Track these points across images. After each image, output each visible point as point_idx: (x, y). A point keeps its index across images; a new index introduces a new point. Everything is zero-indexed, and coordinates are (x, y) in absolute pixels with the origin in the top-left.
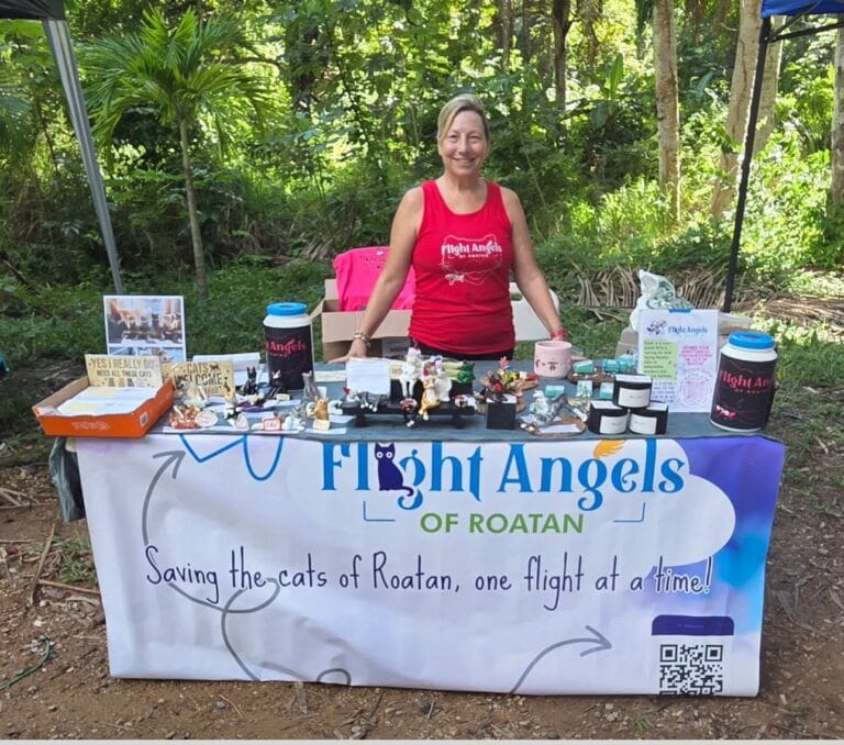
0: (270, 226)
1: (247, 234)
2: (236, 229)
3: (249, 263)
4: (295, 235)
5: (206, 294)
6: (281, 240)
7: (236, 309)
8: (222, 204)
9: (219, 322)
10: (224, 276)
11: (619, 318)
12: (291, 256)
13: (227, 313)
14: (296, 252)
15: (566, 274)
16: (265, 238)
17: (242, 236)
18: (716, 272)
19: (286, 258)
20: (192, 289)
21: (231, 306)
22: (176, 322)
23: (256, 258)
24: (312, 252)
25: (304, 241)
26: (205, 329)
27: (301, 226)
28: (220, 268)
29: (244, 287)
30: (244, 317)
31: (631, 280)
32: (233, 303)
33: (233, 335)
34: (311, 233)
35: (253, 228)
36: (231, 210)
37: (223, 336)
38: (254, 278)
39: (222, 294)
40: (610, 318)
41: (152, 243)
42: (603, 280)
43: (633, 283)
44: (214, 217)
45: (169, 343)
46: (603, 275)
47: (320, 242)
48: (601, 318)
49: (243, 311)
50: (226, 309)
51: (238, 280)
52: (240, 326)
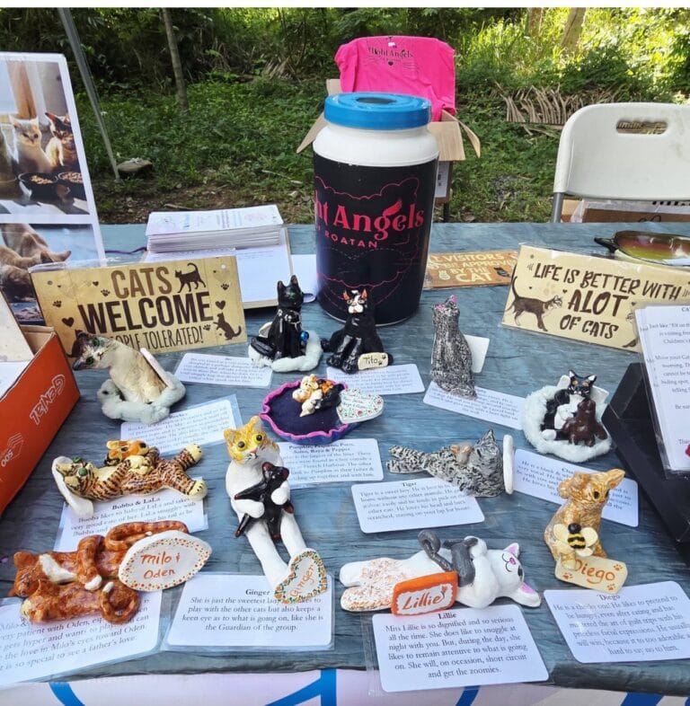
0: (235, 48)
1: (218, 54)
2: (209, 50)
3: (221, 79)
4: (256, 56)
5: (186, 105)
6: (246, 61)
7: (214, 120)
8: (196, 26)
9: (199, 132)
10: (202, 89)
11: (547, 134)
12: (254, 74)
13: (206, 124)
14: (258, 71)
15: (489, 93)
16: (232, 58)
17: (214, 56)
18: (614, 92)
19: (250, 77)
20: (175, 101)
21: (209, 117)
22: (55, 143)
23: (227, 76)
24: (271, 70)
25: (264, 61)
26: (187, 140)
27: (261, 48)
28: (197, 82)
29: (219, 100)
30: (222, 128)
31: (545, 98)
32: (211, 114)
33: (214, 146)
34: (269, 55)
35: (222, 49)
36: (204, 33)
37: (204, 148)
38: (227, 91)
39: (200, 105)
40: (540, 134)
41: (139, 59)
42: (521, 98)
43: (548, 102)
44: (190, 36)
45: (47, 213)
46: (521, 93)
47: (276, 63)
48: (531, 134)
49: (221, 122)
50: (205, 120)
51: (213, 92)
52: (220, 137)
